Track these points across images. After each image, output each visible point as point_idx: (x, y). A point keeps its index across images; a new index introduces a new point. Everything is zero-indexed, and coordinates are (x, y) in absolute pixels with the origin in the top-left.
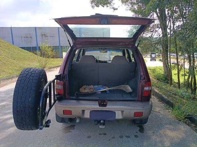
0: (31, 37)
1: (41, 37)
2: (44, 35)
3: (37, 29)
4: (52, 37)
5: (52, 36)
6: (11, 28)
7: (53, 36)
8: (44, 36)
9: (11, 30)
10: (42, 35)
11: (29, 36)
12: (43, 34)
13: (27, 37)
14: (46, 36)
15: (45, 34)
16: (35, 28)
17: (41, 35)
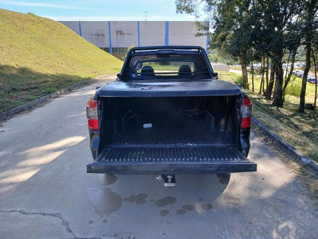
0: (103, 35)
2: (120, 32)
6: (79, 22)
7: (130, 33)
9: (80, 25)
12: (118, 30)
13: (98, 35)
16: (109, 22)
17: (116, 32)
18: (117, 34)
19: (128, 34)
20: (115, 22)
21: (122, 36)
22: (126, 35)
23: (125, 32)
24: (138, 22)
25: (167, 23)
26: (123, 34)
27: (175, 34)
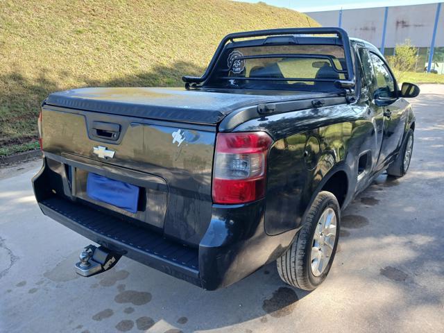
0: (374, 29)
1: (395, 27)
2: (402, 23)
3: (389, 10)
4: (417, 28)
5: (420, 26)
6: (341, 11)
8: (400, 25)
9: (341, 14)
10: (398, 23)
11: (370, 26)
12: (400, 20)
13: (366, 29)
14: (407, 24)
15: (405, 20)
16: (387, 8)
19: (416, 26)
21: (405, 28)
24: (439, 4)
26: (407, 26)
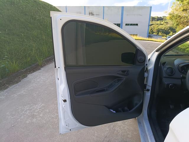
6: (66, 7)
7: (98, 14)
9: (66, 8)
15: (92, 12)
16: (85, 7)
17: (89, 13)
18: (90, 15)
19: (97, 15)
20: (88, 7)
21: (93, 16)
22: (95, 15)
23: (95, 14)
24: (104, 7)
25: (123, 7)
27: (127, 15)
